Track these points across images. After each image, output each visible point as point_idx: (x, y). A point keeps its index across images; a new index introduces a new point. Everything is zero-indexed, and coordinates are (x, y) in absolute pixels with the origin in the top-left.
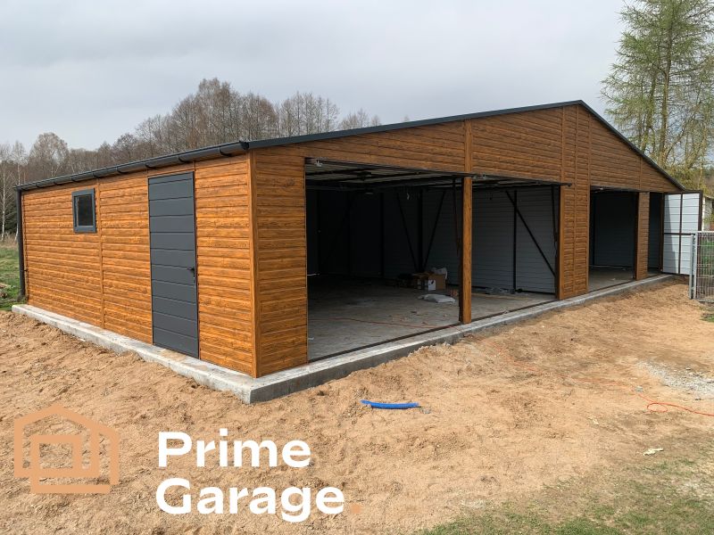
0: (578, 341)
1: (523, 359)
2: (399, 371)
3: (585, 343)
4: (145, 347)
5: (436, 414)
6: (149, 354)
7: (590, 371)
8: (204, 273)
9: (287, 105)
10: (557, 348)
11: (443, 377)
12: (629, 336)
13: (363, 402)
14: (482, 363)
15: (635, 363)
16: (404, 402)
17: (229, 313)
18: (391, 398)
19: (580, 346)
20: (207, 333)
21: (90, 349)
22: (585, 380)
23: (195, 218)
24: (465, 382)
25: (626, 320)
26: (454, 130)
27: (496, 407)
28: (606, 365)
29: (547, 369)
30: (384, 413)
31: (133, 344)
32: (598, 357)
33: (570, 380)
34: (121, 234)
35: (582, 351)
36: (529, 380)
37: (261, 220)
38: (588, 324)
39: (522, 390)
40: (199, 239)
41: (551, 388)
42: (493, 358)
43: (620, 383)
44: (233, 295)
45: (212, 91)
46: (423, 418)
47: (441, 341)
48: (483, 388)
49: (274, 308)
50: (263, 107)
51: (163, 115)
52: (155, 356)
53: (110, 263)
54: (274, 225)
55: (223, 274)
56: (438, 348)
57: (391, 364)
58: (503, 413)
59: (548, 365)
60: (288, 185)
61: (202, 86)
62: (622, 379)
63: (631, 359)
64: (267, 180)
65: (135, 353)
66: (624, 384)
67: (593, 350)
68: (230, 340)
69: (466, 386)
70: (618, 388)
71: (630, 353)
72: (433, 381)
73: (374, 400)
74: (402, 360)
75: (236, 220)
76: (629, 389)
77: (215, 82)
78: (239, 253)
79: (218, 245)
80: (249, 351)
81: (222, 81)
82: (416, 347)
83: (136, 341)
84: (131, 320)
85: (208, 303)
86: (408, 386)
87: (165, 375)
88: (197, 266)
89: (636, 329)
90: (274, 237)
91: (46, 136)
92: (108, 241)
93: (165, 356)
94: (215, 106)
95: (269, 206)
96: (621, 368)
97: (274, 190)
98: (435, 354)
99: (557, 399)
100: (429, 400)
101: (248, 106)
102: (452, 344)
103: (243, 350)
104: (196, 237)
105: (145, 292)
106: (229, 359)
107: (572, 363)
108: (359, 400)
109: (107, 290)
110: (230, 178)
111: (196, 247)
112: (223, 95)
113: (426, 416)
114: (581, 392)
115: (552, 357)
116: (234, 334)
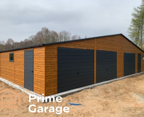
0: (120, 88)
1: (107, 93)
2: (78, 96)
3: (122, 89)
4: (22, 88)
5: (85, 106)
6: (23, 90)
7: (122, 96)
8: (35, 72)
9: (60, 33)
10: (115, 90)
11: (88, 97)
12: (132, 87)
13: (69, 103)
14: (98, 94)
15: (133, 94)
16: (78, 103)
17: (39, 82)
18: (75, 102)
19: (121, 90)
20: (35, 86)
21: (11, 88)
22: (121, 98)
23: (33, 60)
24: (93, 98)
25: (132, 83)
26: (92, 41)
27: (99, 105)
28: (126, 95)
29: (112, 95)
30: (73, 106)
31: (20, 88)
32: (125, 92)
33: (117, 98)
34: (18, 63)
35: (121, 91)
36: (108, 98)
37: (47, 61)
38: (123, 84)
39: (106, 101)
40: (34, 65)
41: (113, 100)
42: (100, 92)
43: (129, 99)
44: (40, 78)
45: (44, 30)
46: (82, 108)
47: (89, 88)
48: (97, 100)
49: (49, 81)
50: (55, 33)
51: (34, 35)
52: (24, 91)
53: (16, 69)
54: (50, 62)
55: (39, 73)
56: (88, 90)
57: (76, 94)
58: (101, 107)
59: (113, 94)
60: (53, 53)
61: (42, 29)
62: (130, 98)
63: (132, 93)
64: (48, 52)
65: (20, 90)
66: (130, 100)
67: (124, 91)
68: (40, 88)
69: (93, 99)
70: (128, 100)
71: (132, 92)
72: (86, 98)
73: (71, 103)
74: (79, 93)
75: (42, 61)
76: (131, 101)
77: (45, 28)
78: (42, 68)
79: (38, 66)
80: (43, 91)
81: (46, 28)
82: (83, 90)
83: (21, 87)
84: (20, 82)
85: (35, 79)
86: (80, 99)
87: (25, 95)
88: (33, 71)
89: (134, 85)
90: (50, 65)
91: (9, 39)
92: (16, 64)
93: (26, 91)
94: (45, 33)
95: (49, 58)
96: (130, 95)
97: (50, 54)
98: (87, 91)
99: (114, 103)
100: (84, 103)
101: (52, 33)
102: (91, 89)
103: (42, 90)
104: (33, 64)
105: (23, 76)
106: (39, 92)
107: (119, 94)
108: (68, 103)
109: (15, 75)
110: (41, 52)
111: (33, 66)
112: (47, 31)
113: (83, 107)
114: (120, 101)
115: (114, 92)
116: (40, 87)
